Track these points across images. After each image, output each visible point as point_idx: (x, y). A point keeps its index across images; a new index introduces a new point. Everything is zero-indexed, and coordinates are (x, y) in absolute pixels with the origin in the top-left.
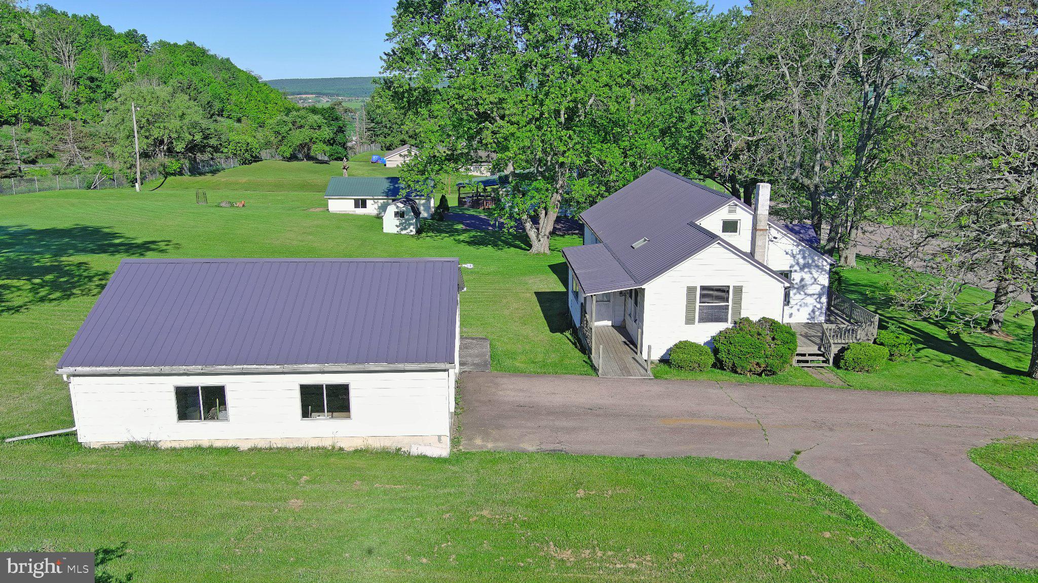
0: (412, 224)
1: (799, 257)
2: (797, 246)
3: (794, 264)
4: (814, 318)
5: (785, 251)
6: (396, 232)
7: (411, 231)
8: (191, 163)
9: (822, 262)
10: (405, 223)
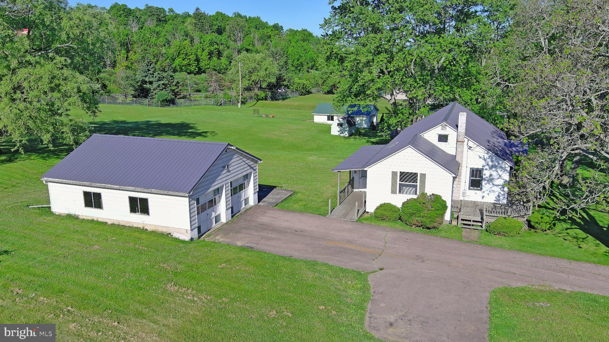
0: (346, 131)
1: (489, 160)
2: (487, 154)
3: (485, 164)
4: (499, 200)
5: (479, 156)
6: (338, 135)
7: (346, 134)
8: (272, 94)
9: (505, 165)
10: (343, 130)
